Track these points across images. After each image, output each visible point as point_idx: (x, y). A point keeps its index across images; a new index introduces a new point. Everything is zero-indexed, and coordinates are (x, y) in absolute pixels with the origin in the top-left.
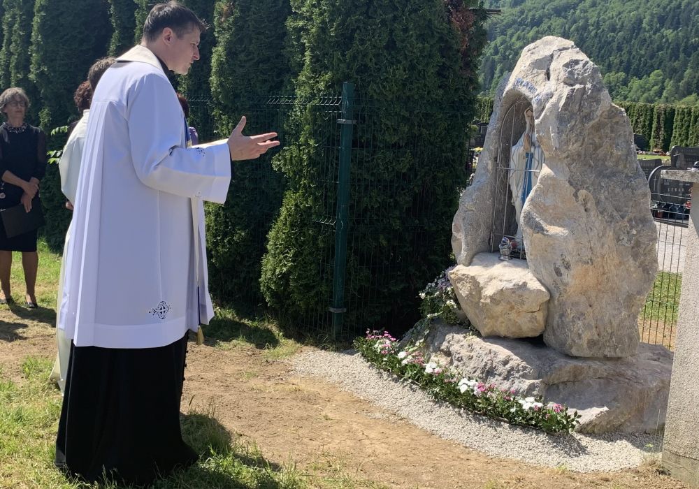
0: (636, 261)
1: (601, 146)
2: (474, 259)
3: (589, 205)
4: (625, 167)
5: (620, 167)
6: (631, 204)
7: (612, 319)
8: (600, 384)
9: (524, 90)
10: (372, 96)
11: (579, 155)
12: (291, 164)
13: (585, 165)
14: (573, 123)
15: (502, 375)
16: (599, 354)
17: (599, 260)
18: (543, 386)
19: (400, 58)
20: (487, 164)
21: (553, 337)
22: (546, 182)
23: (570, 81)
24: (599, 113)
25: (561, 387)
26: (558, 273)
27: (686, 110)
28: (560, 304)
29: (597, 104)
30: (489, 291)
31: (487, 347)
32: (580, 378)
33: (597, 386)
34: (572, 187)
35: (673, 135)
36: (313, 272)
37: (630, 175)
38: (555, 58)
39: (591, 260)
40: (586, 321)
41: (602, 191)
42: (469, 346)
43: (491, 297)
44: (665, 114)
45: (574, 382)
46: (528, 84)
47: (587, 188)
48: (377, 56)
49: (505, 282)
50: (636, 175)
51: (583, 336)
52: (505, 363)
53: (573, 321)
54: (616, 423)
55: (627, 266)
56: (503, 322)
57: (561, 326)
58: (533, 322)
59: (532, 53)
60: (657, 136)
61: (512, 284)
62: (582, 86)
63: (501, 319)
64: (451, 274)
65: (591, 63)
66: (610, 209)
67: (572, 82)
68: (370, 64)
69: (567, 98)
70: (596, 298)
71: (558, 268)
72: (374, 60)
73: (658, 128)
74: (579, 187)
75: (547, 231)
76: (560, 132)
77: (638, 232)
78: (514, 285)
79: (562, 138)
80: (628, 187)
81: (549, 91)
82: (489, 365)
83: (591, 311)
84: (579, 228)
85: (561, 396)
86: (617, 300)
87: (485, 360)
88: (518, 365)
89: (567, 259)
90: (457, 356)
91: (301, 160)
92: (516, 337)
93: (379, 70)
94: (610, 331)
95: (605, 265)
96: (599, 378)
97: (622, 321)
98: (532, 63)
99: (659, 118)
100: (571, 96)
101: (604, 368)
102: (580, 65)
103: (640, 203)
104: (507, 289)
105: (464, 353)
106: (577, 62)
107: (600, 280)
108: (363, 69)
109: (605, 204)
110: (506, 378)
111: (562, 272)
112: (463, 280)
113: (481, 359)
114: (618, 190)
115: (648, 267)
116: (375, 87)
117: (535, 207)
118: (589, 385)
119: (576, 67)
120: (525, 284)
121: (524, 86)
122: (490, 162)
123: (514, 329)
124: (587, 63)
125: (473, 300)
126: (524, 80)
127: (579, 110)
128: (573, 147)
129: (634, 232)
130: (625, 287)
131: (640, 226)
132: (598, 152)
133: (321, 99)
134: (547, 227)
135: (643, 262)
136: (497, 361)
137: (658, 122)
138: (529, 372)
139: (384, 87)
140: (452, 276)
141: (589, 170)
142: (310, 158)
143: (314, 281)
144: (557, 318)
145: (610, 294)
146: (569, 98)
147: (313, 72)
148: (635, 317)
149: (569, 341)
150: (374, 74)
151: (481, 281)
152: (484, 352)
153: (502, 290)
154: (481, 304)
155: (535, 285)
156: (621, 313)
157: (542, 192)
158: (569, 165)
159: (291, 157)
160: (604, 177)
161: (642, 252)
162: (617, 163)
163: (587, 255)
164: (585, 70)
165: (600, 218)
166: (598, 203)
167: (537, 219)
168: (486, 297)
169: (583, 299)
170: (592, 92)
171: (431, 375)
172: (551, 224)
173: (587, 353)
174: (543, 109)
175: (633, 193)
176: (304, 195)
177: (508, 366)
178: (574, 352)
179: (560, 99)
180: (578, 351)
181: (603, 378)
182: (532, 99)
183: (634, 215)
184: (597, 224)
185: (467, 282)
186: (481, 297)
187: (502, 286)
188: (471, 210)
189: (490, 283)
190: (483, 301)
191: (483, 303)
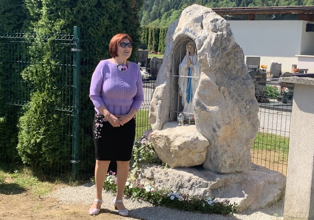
0: (249, 122)
1: (229, 64)
2: (164, 126)
3: (225, 94)
4: (242, 74)
5: (239, 74)
6: (246, 93)
7: (239, 152)
8: (237, 186)
9: (190, 35)
10: (91, 35)
11: (219, 69)
12: (37, 75)
13: (222, 74)
14: (218, 52)
15: (188, 188)
16: (234, 171)
17: (232, 122)
18: (210, 190)
19: (105, 13)
20: (166, 74)
21: (210, 164)
22: (204, 83)
23: (215, 30)
24: (230, 47)
25: (219, 190)
26: (214, 130)
27: (165, 29)
28: (215, 147)
29: (229, 42)
30: (177, 143)
31: (177, 173)
32: (228, 184)
33: (236, 187)
34: (217, 86)
35: (160, 43)
36: (58, 140)
37: (244, 78)
38: (204, 17)
39: (229, 122)
40: (228, 154)
41: (232, 87)
42: (165, 174)
43: (178, 146)
44: (155, 31)
45: (225, 187)
46: (192, 31)
47: (224, 86)
48: (91, 11)
49: (187, 138)
50: (247, 78)
51: (227, 162)
52: (189, 181)
53: (222, 155)
54: (248, 205)
55: (245, 124)
56: (184, 159)
57: (215, 158)
58: (200, 157)
59: (190, 14)
60: (151, 44)
61: (190, 139)
62: (221, 33)
63: (183, 158)
64: (152, 135)
65: (225, 21)
66: (236, 96)
67: (216, 31)
68: (88, 16)
69: (215, 39)
70: (231, 142)
71: (214, 128)
72: (90, 13)
73: (152, 39)
74: (221, 85)
75: (208, 109)
76: (212, 57)
77: (250, 107)
78: (192, 139)
79: (214, 60)
80: (244, 84)
81: (205, 35)
82: (180, 183)
83: (229, 148)
84: (222, 106)
85: (220, 195)
86: (241, 142)
87: (177, 181)
88: (196, 181)
89: (218, 123)
90: (159, 180)
91: (44, 73)
92: (190, 166)
93: (93, 19)
94: (238, 158)
95: (235, 125)
96: (236, 183)
97: (244, 153)
98: (194, 20)
99: (152, 33)
100: (217, 38)
101: (238, 178)
102: (219, 22)
103: (250, 92)
104: (188, 141)
105: (163, 178)
106: (217, 20)
107: (232, 133)
108: (84, 19)
109: (233, 93)
110: (191, 189)
111: (217, 130)
112: (160, 138)
113: (175, 180)
114: (239, 86)
115: (255, 124)
116: (92, 29)
117: (200, 97)
118: (232, 187)
119: (217, 22)
120: (197, 138)
121: (190, 32)
122: (168, 73)
123: (190, 162)
124: (223, 21)
125: (167, 149)
126: (190, 29)
127: (221, 45)
128: (218, 65)
129: (248, 107)
130: (245, 135)
131: (251, 104)
132: (228, 67)
133: (57, 36)
134: (208, 107)
135: (252, 122)
136: (184, 180)
137: (152, 36)
138: (203, 184)
139: (98, 29)
140: (153, 136)
141: (224, 76)
142: (51, 71)
143: (58, 146)
144: (213, 154)
145: (237, 139)
146: (216, 39)
147: (50, 19)
148: (249, 150)
149: (220, 165)
150: (91, 22)
151: (171, 138)
152: (176, 177)
153: (185, 142)
154: (171, 151)
155: (202, 138)
156: (243, 148)
157: (202, 89)
158: (215, 74)
159: (37, 71)
160: (232, 79)
161: (252, 116)
162: (238, 72)
163: (227, 120)
164: (223, 24)
165: (231, 101)
166: (230, 93)
167: (203, 103)
168: (175, 146)
169: (225, 143)
170: (227, 36)
171: (150, 193)
172: (209, 105)
173: (228, 171)
174: (202, 45)
175: (247, 87)
176: (48, 94)
177: (191, 183)
178: (223, 171)
179: (211, 40)
180: (224, 170)
181: (238, 183)
182: (195, 39)
183: (248, 98)
184: (230, 104)
185: (162, 139)
186: (171, 147)
187: (185, 140)
188: (161, 100)
189: (176, 139)
190: (173, 149)
191: (173, 150)
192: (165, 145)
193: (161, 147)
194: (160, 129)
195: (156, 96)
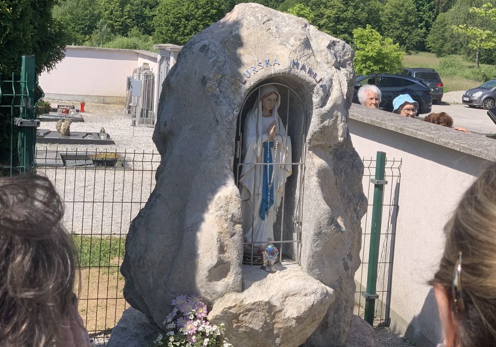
4: (347, 146)
9: (302, 74)
26: (347, 267)
46: (305, 67)
49: (312, 295)
57: (337, 321)
62: (345, 70)
67: (338, 65)
71: (346, 263)
75: (342, 228)
81: (329, 76)
84: (343, 216)
98: (303, 43)
104: (317, 302)
106: (334, 43)
112: (253, 309)
119: (336, 49)
121: (301, 69)
124: (344, 45)
125: (267, 329)
144: (332, 314)
154: (275, 332)
158: (332, 153)
164: (345, 53)
167: (336, 218)
168: (287, 320)
174: (327, 96)
182: (316, 84)
185: (259, 311)
186: (274, 323)
187: (312, 300)
188: (240, 223)
189: (286, 303)
190: (280, 326)
191: (281, 328)
192: (266, 323)
193: (257, 328)
194: (239, 288)
195: (230, 216)
